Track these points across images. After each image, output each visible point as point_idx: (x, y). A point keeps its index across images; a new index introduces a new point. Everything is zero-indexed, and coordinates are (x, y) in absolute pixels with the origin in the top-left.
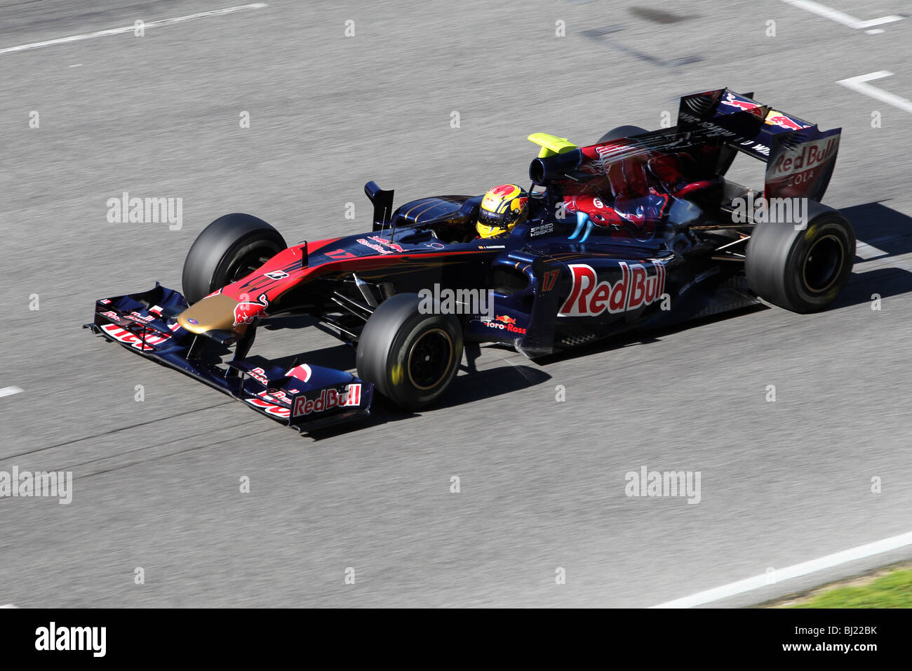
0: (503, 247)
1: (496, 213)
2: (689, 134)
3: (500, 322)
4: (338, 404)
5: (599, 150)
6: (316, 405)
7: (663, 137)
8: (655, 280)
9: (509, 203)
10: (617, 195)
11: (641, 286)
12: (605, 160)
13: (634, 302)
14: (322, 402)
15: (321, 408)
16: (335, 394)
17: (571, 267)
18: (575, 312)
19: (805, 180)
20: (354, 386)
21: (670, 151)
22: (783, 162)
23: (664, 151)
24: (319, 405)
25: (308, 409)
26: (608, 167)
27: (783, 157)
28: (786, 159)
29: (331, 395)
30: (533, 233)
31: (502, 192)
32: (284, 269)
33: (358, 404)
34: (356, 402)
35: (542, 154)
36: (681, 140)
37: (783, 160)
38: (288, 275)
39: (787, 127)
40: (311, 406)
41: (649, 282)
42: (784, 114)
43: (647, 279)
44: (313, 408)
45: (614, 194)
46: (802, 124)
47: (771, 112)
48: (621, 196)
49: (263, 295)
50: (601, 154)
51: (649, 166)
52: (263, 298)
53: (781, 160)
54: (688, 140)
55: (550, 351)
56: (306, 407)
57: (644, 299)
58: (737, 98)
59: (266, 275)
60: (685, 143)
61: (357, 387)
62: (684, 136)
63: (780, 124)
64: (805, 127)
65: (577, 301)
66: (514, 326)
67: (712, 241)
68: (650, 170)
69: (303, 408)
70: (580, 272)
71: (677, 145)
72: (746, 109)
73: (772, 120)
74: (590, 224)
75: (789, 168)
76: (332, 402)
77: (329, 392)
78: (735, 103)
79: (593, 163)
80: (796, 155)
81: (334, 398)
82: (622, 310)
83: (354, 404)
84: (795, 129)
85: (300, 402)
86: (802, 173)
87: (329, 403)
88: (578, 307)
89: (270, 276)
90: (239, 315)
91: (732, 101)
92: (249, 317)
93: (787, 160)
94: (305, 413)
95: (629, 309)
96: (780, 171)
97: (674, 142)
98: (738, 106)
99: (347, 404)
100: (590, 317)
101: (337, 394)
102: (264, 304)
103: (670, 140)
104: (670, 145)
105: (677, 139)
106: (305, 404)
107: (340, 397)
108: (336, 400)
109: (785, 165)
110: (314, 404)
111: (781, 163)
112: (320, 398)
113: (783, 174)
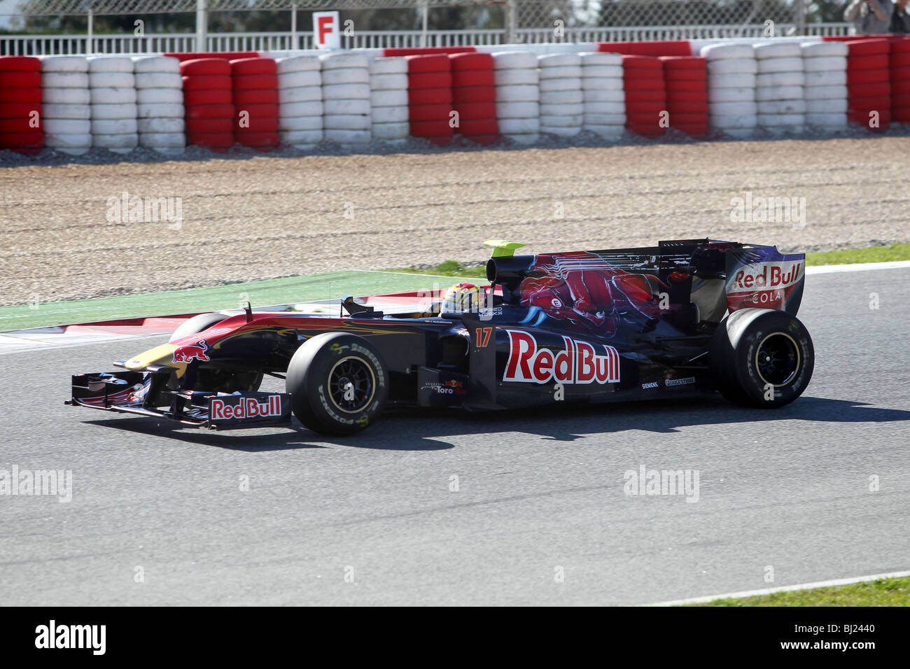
0: (451, 322)
2: (654, 257)
3: (449, 388)
4: (259, 413)
6: (236, 411)
7: (626, 257)
8: (606, 360)
11: (589, 361)
14: (242, 409)
15: (242, 414)
16: (254, 404)
17: (509, 331)
18: (519, 377)
19: (771, 300)
20: (274, 397)
22: (744, 278)
24: (239, 412)
25: (229, 414)
27: (742, 273)
28: (744, 274)
29: (252, 404)
33: (280, 415)
34: (278, 413)
36: (646, 262)
37: (742, 275)
40: (231, 411)
41: (598, 361)
43: (595, 357)
44: (233, 414)
49: (203, 341)
53: (739, 275)
54: (655, 264)
56: (225, 411)
57: (595, 376)
60: (651, 265)
61: (277, 399)
62: (649, 259)
65: (519, 366)
66: (462, 389)
69: (222, 411)
70: (518, 337)
71: (642, 267)
76: (253, 411)
77: (250, 401)
80: (757, 273)
81: (254, 407)
82: (571, 382)
83: (275, 414)
85: (218, 406)
86: (768, 293)
87: (250, 411)
88: (521, 373)
90: (178, 355)
93: (748, 276)
94: (225, 417)
95: (578, 382)
96: (741, 286)
97: (639, 263)
99: (269, 415)
100: (535, 384)
101: (257, 404)
102: (203, 347)
103: (634, 261)
104: (635, 265)
105: (642, 260)
106: (223, 408)
107: (261, 407)
108: (257, 409)
109: (746, 281)
110: (233, 410)
111: (741, 278)
112: (240, 406)
113: (745, 289)
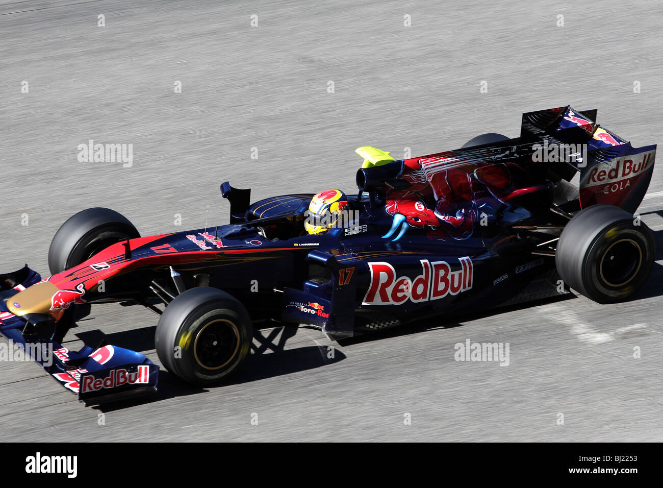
0: (318, 244)
1: (318, 214)
2: (515, 147)
3: (312, 308)
4: (128, 382)
5: (421, 162)
6: (105, 383)
7: (488, 150)
8: (460, 274)
9: (329, 206)
10: (439, 199)
11: (444, 279)
12: (428, 170)
13: (437, 293)
14: (111, 380)
15: (111, 385)
16: (124, 373)
17: (370, 264)
18: (378, 301)
19: (621, 189)
20: (143, 367)
21: (496, 161)
22: (597, 173)
23: (491, 162)
24: (109, 383)
25: (98, 386)
26: (430, 176)
27: (596, 169)
28: (599, 171)
29: (121, 374)
30: (347, 233)
31: (325, 197)
32: (108, 261)
33: (147, 382)
34: (145, 381)
35: (365, 166)
36: (507, 152)
37: (596, 172)
38: (109, 267)
39: (608, 142)
40: (101, 383)
41: (453, 276)
42: (608, 131)
43: (450, 273)
44: (102, 385)
45: (436, 199)
46: (619, 141)
47: (598, 128)
48: (443, 200)
49: (81, 284)
50: (423, 166)
51: (475, 175)
52: (80, 287)
53: (594, 172)
54: (515, 153)
55: (351, 335)
56: (95, 385)
57: (449, 290)
58: (576, 115)
59: (91, 266)
60: (512, 154)
61: (146, 368)
62: (510, 149)
63: (604, 139)
64: (621, 143)
65: (378, 293)
66: (323, 312)
67: (534, 238)
68: (477, 177)
69: (92, 385)
70: (378, 270)
71: (503, 157)
72: (581, 125)
73: (598, 136)
74: (405, 225)
75: (604, 178)
76: (122, 380)
77: (119, 372)
78: (574, 119)
79: (414, 173)
80: (610, 168)
81: (124, 376)
82: (427, 300)
83: (143, 382)
84: (614, 145)
85: (89, 381)
86: (619, 183)
87: (119, 380)
88: (380, 297)
89: (94, 267)
90: (56, 301)
91: (572, 118)
92: (66, 303)
93: (601, 172)
94: (94, 390)
95: (432, 298)
96: (594, 181)
97: (500, 154)
98: (575, 122)
99: (137, 382)
100: (393, 305)
101: (127, 373)
102: (81, 292)
103: (497, 152)
104: (497, 156)
105: (503, 151)
106: (94, 382)
107: (130, 376)
108: (126, 379)
109: (599, 176)
110: (103, 382)
111: (595, 174)
112: (110, 377)
113: (598, 183)
